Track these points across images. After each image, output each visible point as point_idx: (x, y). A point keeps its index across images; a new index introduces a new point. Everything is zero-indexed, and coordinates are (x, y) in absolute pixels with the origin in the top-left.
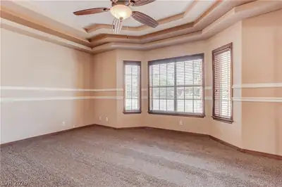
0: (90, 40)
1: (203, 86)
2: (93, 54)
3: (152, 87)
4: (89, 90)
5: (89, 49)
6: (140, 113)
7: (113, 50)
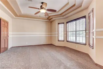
0: (48, 18)
1: (86, 31)
2: (51, 22)
3: (68, 32)
4: (50, 33)
5: (49, 21)
6: (64, 41)
7: (55, 20)
